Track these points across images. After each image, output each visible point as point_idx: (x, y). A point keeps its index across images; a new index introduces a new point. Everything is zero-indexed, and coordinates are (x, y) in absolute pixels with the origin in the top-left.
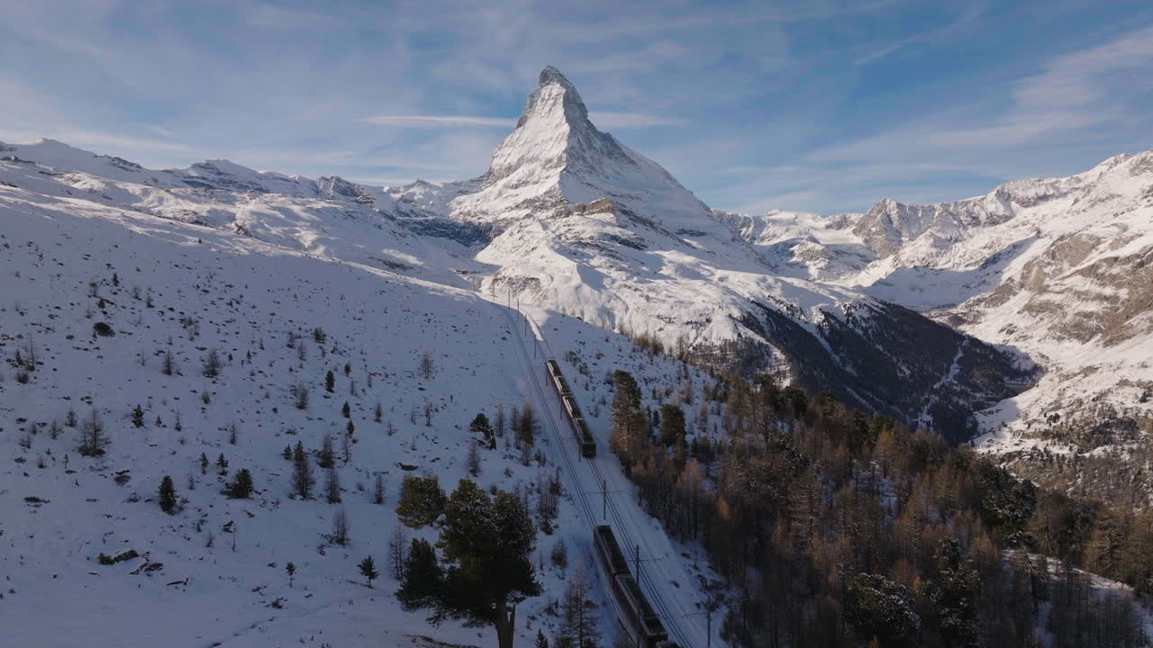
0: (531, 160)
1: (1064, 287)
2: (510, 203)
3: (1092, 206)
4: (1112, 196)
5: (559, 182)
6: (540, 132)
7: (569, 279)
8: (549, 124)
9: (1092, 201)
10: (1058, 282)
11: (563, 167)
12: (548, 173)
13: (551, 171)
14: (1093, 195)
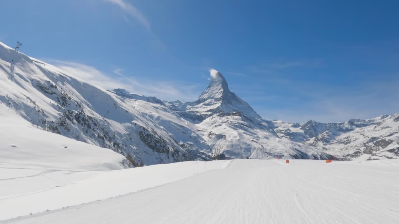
0: (212, 98)
1: (382, 155)
2: (204, 110)
3: (382, 129)
4: (388, 127)
5: (221, 105)
6: (214, 90)
7: (235, 137)
8: (217, 88)
9: (381, 128)
10: (379, 153)
11: (222, 101)
12: (216, 102)
13: (217, 102)
14: (382, 126)
